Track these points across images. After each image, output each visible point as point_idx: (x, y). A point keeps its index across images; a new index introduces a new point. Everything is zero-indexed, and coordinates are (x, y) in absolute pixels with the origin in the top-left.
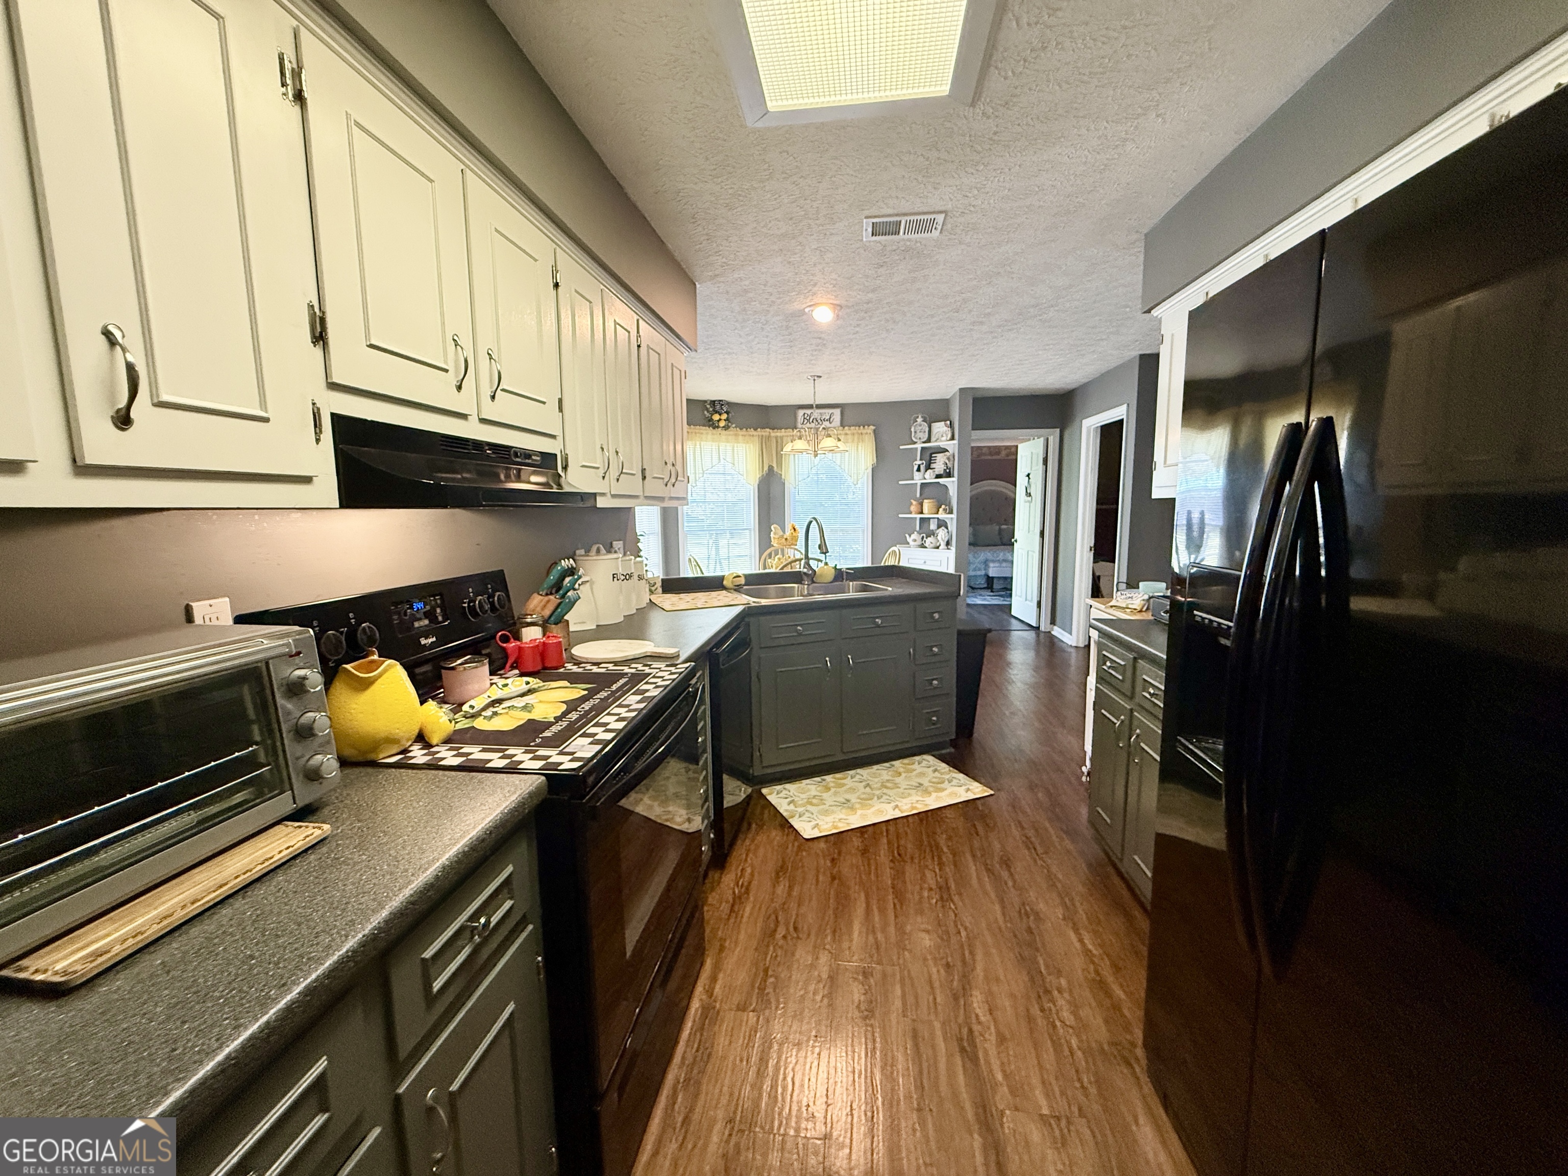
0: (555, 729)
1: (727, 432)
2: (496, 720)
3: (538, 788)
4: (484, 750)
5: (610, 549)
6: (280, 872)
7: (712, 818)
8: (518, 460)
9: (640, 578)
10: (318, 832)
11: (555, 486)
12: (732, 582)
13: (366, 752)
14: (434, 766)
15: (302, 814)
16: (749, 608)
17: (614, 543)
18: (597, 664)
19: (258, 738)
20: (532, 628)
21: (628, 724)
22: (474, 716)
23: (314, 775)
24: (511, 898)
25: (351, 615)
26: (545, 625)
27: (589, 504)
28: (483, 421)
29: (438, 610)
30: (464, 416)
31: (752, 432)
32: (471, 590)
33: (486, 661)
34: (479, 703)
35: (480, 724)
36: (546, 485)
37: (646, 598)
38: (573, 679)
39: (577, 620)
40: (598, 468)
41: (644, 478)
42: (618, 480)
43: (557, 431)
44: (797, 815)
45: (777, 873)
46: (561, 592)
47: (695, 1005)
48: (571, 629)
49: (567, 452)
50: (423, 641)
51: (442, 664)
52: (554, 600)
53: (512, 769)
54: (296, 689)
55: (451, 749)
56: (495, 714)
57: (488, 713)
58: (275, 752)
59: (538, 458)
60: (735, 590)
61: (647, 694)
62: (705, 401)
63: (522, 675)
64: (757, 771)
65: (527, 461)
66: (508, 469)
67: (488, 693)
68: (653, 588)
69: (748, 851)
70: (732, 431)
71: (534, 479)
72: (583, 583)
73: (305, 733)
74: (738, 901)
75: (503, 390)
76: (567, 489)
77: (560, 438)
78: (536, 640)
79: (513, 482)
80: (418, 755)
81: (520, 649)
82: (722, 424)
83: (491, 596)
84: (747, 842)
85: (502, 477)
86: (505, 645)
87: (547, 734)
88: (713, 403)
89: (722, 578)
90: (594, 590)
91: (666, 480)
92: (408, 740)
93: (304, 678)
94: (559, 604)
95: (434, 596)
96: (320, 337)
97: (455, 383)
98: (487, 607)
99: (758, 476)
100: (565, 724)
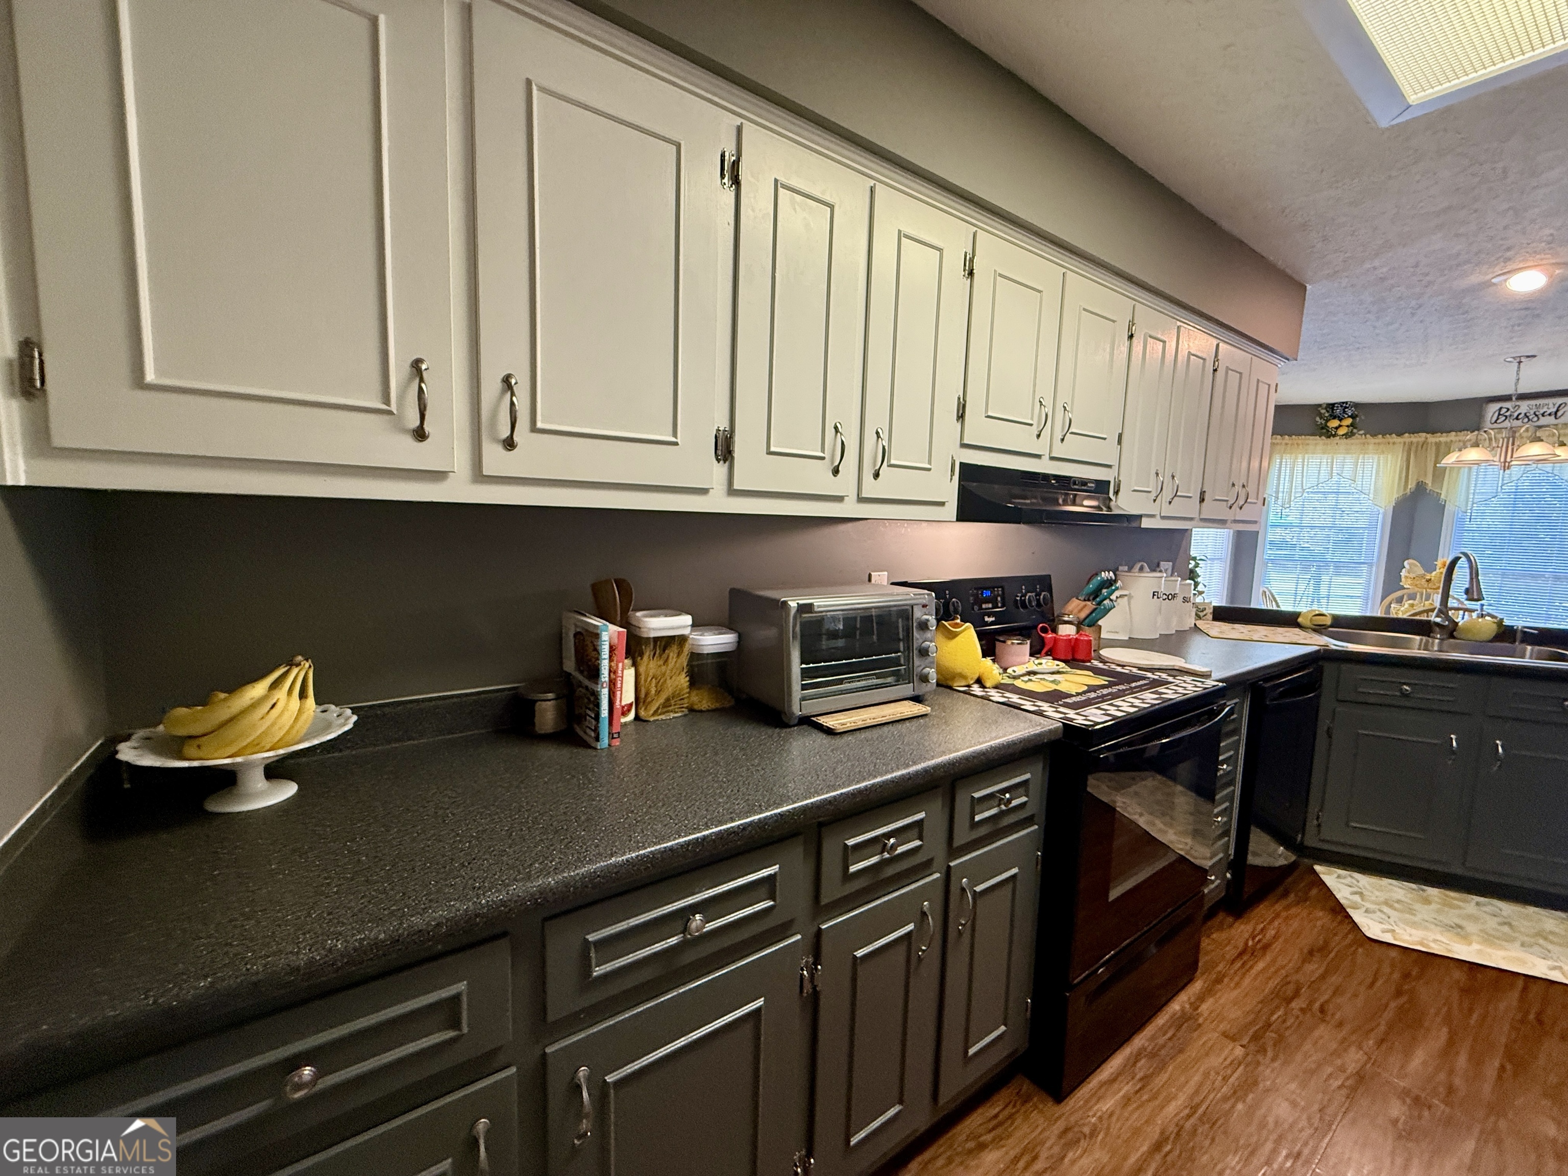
0: (1074, 699)
1: (1349, 441)
2: (1030, 684)
3: (1056, 729)
4: (1020, 698)
5: (1155, 568)
6: (907, 722)
7: (1232, 857)
8: (1076, 487)
9: (1186, 600)
10: (924, 709)
11: (1104, 509)
12: (1311, 620)
13: (947, 680)
14: (987, 698)
15: (917, 699)
16: (1325, 651)
17: (1162, 563)
18: (1123, 666)
19: (902, 649)
20: (1068, 626)
21: (1139, 711)
22: (1015, 678)
23: (924, 679)
24: (1027, 796)
25: (947, 592)
26: (1079, 625)
27: (1135, 524)
28: (1052, 458)
29: (999, 599)
30: (1038, 456)
31: (1394, 438)
32: (1023, 587)
33: (1029, 642)
34: (1020, 670)
35: (1018, 683)
36: (1099, 508)
37: (1190, 622)
38: (1097, 672)
39: (1110, 626)
40: (1150, 492)
41: (1202, 500)
42: (1170, 503)
43: (1114, 462)
44: (1364, 909)
45: (1311, 953)
46: (1098, 599)
47: (1175, 1006)
48: (1102, 636)
49: (1121, 478)
50: (987, 619)
51: (997, 637)
52: (1090, 605)
53: (1040, 713)
54: (924, 626)
55: (998, 692)
56: (1030, 680)
57: (1026, 678)
58: (909, 660)
59: (1093, 485)
60: (1315, 630)
61: (1163, 696)
62: (1320, 405)
63: (1054, 659)
64: (1311, 841)
65: (1083, 488)
66: (1067, 494)
67: (1027, 665)
68: (1201, 614)
69: (1277, 916)
70: (1357, 440)
71: (1086, 503)
72: (1121, 596)
73: (924, 653)
74: (1247, 954)
75: (1072, 433)
76: (1116, 512)
77: (1116, 468)
78: (1069, 635)
79: (1068, 505)
80: (976, 690)
81: (1056, 640)
82: (1342, 431)
83: (1038, 594)
84: (1278, 907)
85: (1061, 501)
86: (1043, 635)
87: (1068, 700)
88: (1331, 406)
89: (1297, 615)
90: (1132, 606)
91: (1230, 503)
92: (972, 679)
93: (928, 620)
94: (1095, 610)
95: (998, 588)
96: (961, 417)
97: (1036, 433)
98: (1034, 604)
99: (1395, 496)
100: (1083, 698)
